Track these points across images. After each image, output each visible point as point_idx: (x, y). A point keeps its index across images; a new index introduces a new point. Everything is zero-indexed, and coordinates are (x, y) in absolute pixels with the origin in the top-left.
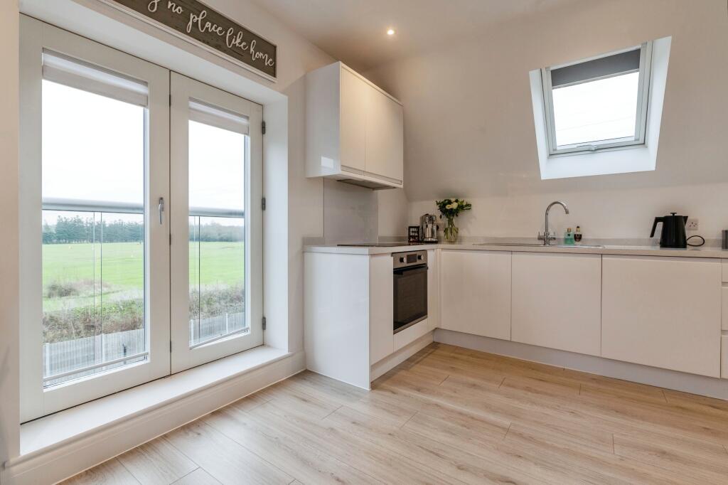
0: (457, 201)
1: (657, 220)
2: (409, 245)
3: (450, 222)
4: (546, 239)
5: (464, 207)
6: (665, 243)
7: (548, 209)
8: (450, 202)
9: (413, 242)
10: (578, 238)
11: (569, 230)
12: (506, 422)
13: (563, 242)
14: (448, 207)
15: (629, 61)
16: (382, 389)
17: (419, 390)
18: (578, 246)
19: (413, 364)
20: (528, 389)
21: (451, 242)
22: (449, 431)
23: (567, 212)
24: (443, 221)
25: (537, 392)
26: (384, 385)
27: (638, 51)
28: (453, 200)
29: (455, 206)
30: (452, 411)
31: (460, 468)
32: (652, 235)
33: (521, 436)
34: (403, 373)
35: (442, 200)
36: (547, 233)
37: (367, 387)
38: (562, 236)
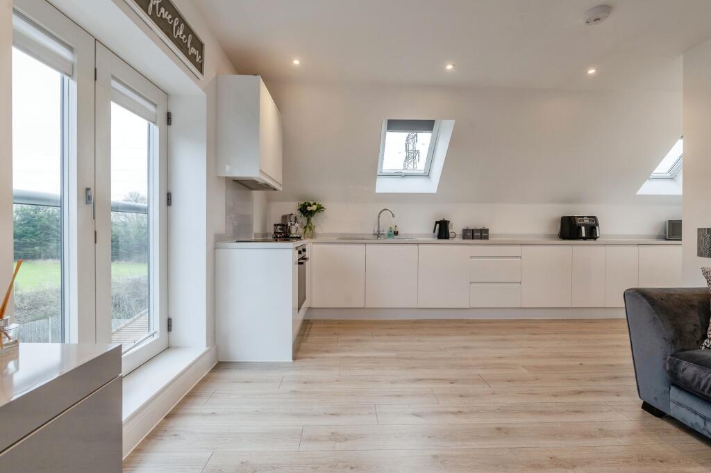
0: (315, 204)
1: (437, 222)
2: (276, 241)
3: (309, 221)
4: (378, 235)
5: (320, 209)
6: (440, 237)
7: (380, 213)
8: (310, 205)
9: (280, 237)
10: (396, 233)
11: (390, 228)
12: (394, 354)
13: (386, 237)
14: (309, 208)
15: (428, 125)
16: (300, 358)
17: (327, 352)
18: (395, 239)
19: (305, 337)
20: (389, 335)
21: (311, 237)
22: (368, 368)
23: (393, 216)
24: (303, 220)
25: (395, 335)
26: (299, 355)
27: (434, 121)
28: (312, 203)
29: (314, 208)
30: (360, 358)
31: (392, 383)
32: (434, 232)
33: (406, 358)
34: (303, 345)
35: (303, 203)
36: (379, 231)
37: (290, 360)
38: (386, 233)
